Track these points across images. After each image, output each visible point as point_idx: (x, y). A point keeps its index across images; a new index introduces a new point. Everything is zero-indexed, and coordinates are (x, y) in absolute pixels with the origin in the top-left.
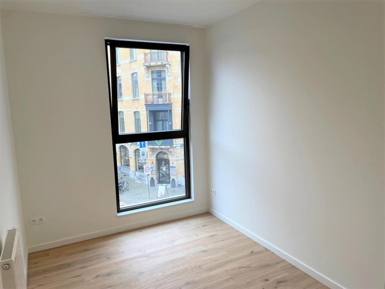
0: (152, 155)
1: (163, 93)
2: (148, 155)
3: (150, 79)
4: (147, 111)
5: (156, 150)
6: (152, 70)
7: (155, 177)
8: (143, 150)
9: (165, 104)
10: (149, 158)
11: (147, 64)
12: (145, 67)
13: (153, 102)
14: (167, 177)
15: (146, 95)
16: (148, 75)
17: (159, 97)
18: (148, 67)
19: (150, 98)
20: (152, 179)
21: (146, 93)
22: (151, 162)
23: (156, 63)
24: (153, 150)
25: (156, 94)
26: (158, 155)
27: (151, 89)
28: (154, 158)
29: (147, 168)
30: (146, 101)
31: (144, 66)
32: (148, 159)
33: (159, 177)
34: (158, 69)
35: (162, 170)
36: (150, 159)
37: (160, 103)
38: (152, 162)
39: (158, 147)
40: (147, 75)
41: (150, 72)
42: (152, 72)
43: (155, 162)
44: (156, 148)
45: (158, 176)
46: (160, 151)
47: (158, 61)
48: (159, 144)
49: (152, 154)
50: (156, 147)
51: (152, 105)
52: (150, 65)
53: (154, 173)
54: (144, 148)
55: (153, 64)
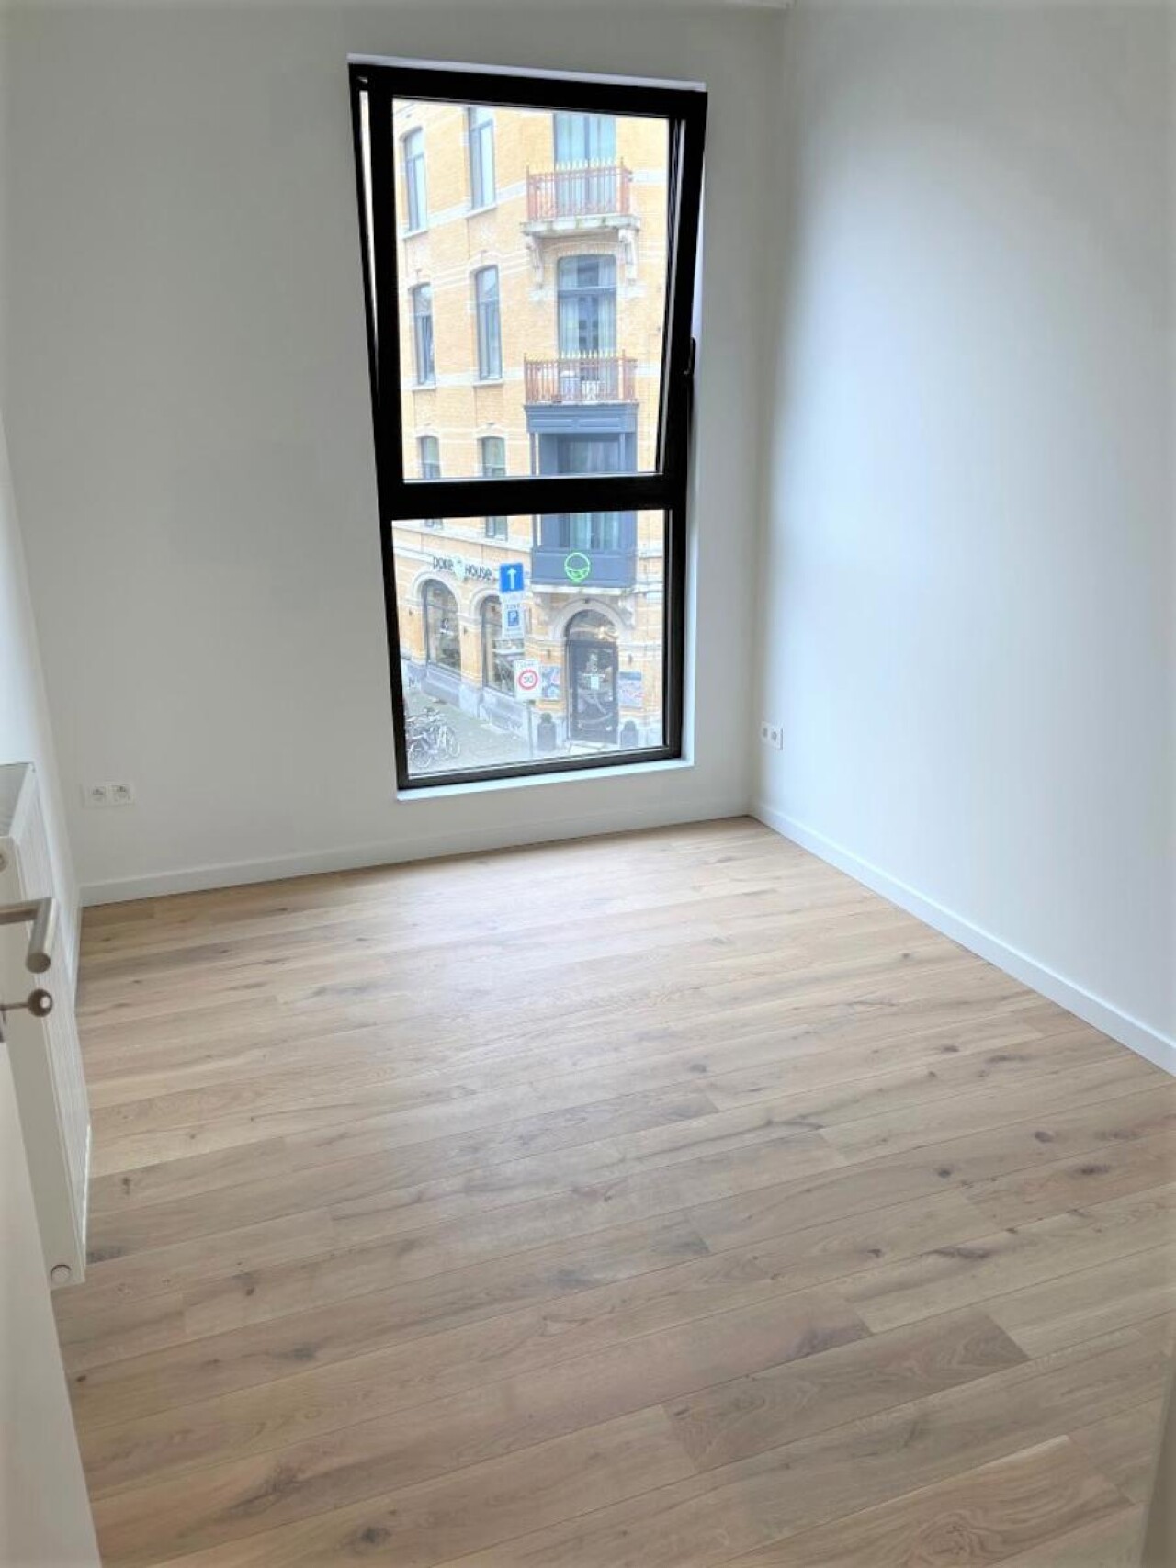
0: (546, 624)
1: (601, 355)
2: (534, 621)
3: (550, 295)
4: (532, 435)
5: (565, 603)
6: (560, 255)
7: (558, 714)
8: (515, 603)
9: (607, 406)
10: (535, 636)
11: (540, 228)
12: (530, 240)
13: (557, 398)
14: (603, 715)
15: (532, 367)
16: (544, 276)
17: (585, 373)
18: (545, 242)
19: (548, 377)
20: (546, 718)
21: (530, 359)
22: (545, 653)
23: (578, 221)
24: (552, 601)
25: (574, 361)
26: (575, 622)
27: (553, 341)
28: (555, 636)
29: (528, 675)
30: (531, 391)
31: (527, 234)
32: (531, 640)
33: (575, 715)
34: (584, 250)
35: (586, 687)
36: (541, 638)
37: (587, 403)
38: (549, 651)
39: (573, 590)
40: (538, 278)
41: (552, 266)
42: (560, 261)
43: (558, 652)
44: (565, 597)
45: (571, 709)
46: (580, 607)
47: (589, 211)
48: (577, 580)
49: (546, 618)
50: (564, 590)
51: (556, 408)
52: (551, 230)
53: (556, 698)
54: (516, 594)
55: (564, 225)
